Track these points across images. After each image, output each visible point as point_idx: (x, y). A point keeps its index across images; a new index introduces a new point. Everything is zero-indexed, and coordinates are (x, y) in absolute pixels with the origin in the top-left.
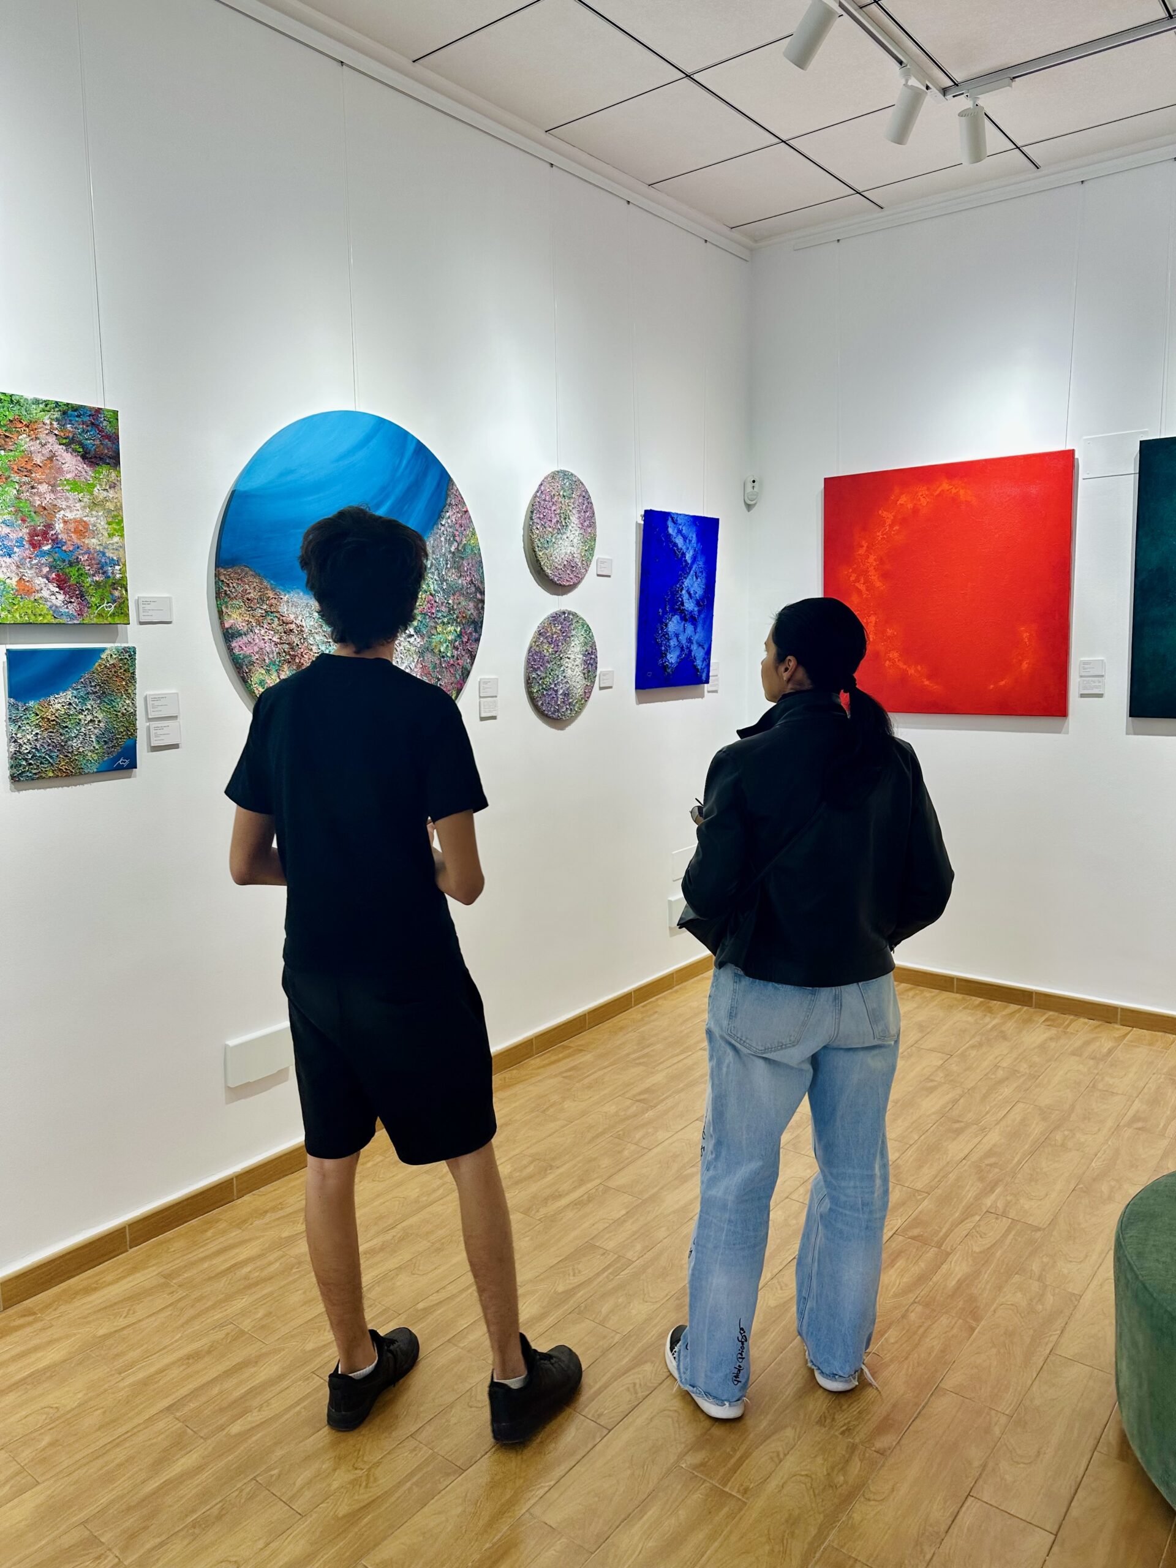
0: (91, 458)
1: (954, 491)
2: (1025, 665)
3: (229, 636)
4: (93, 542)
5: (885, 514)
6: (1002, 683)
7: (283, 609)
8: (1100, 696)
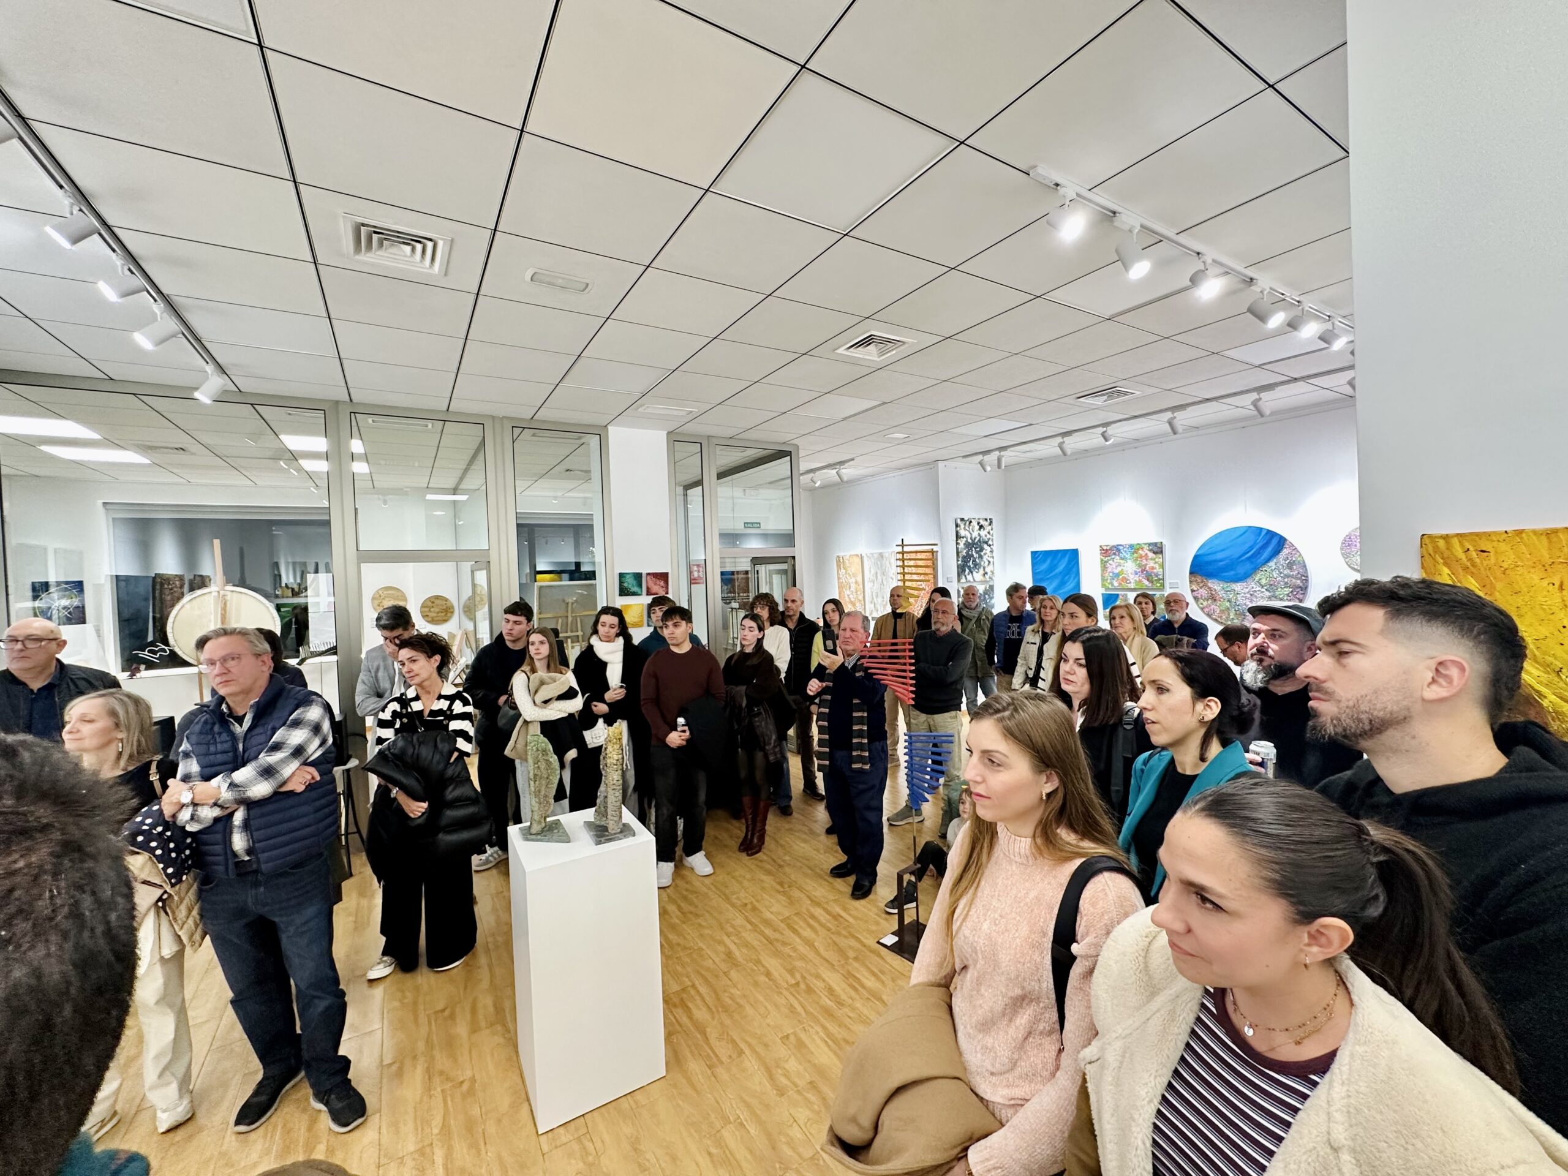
0: (1154, 553)
3: (1193, 591)
4: (1155, 571)
7: (1209, 584)
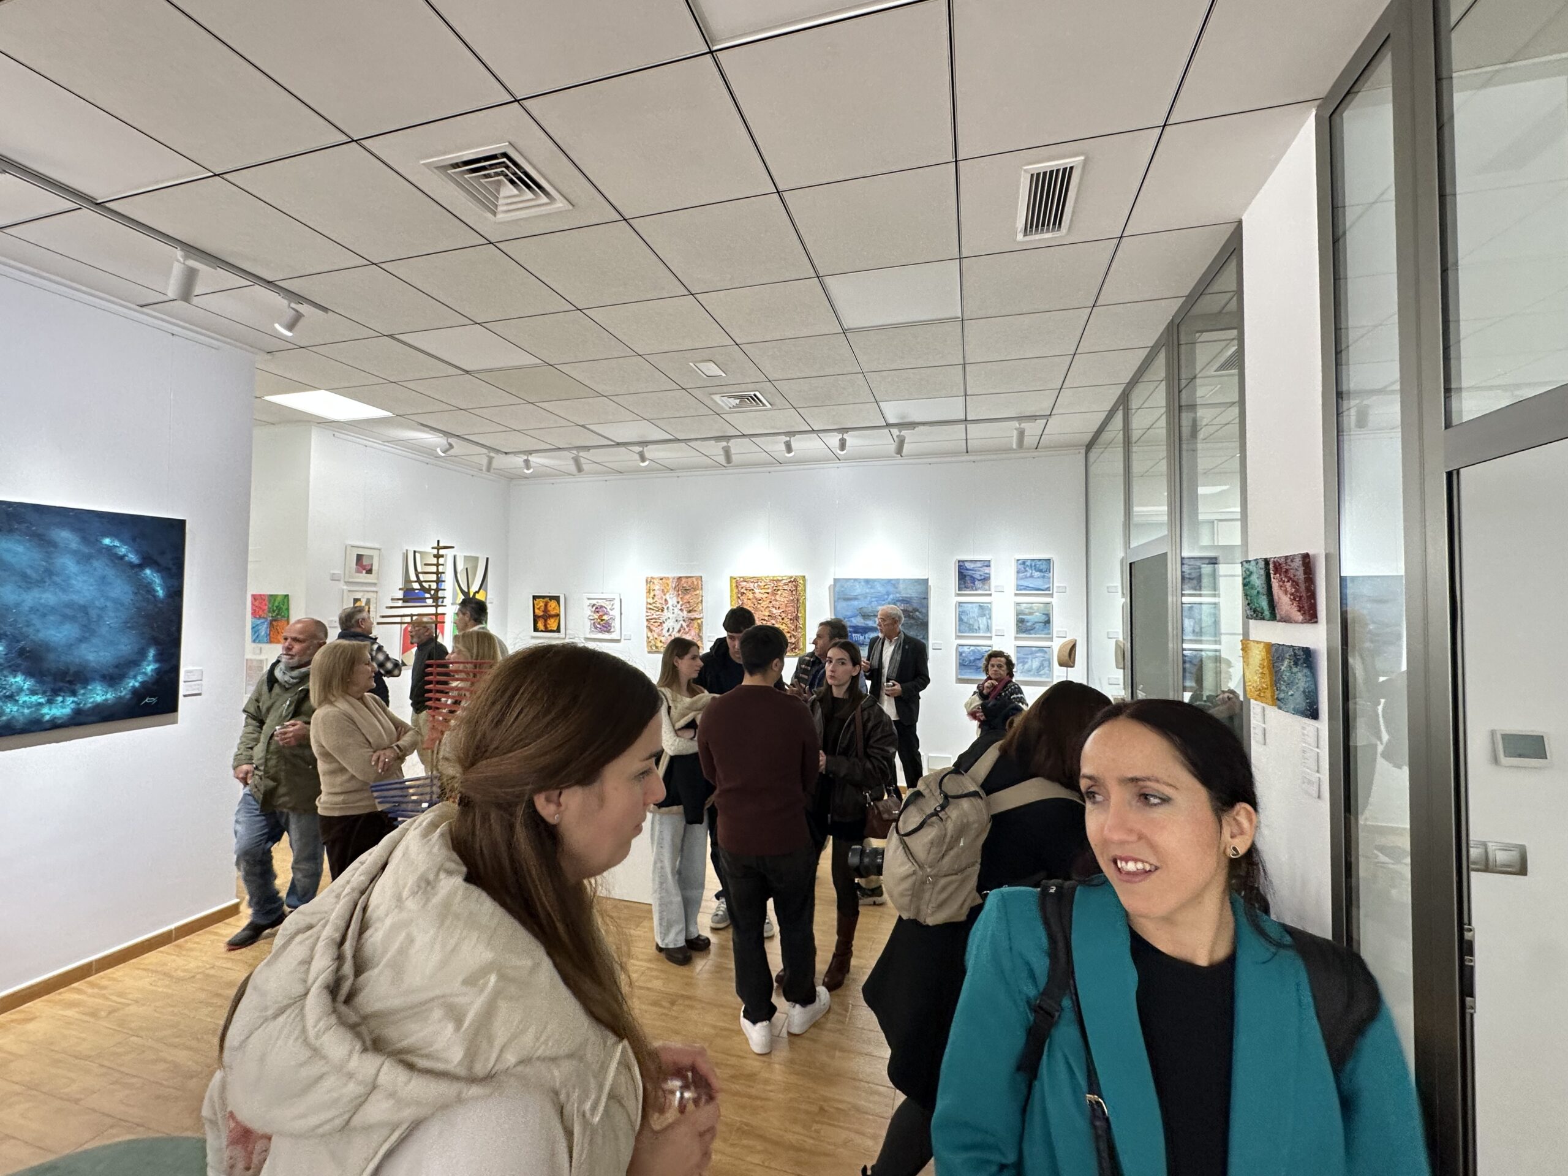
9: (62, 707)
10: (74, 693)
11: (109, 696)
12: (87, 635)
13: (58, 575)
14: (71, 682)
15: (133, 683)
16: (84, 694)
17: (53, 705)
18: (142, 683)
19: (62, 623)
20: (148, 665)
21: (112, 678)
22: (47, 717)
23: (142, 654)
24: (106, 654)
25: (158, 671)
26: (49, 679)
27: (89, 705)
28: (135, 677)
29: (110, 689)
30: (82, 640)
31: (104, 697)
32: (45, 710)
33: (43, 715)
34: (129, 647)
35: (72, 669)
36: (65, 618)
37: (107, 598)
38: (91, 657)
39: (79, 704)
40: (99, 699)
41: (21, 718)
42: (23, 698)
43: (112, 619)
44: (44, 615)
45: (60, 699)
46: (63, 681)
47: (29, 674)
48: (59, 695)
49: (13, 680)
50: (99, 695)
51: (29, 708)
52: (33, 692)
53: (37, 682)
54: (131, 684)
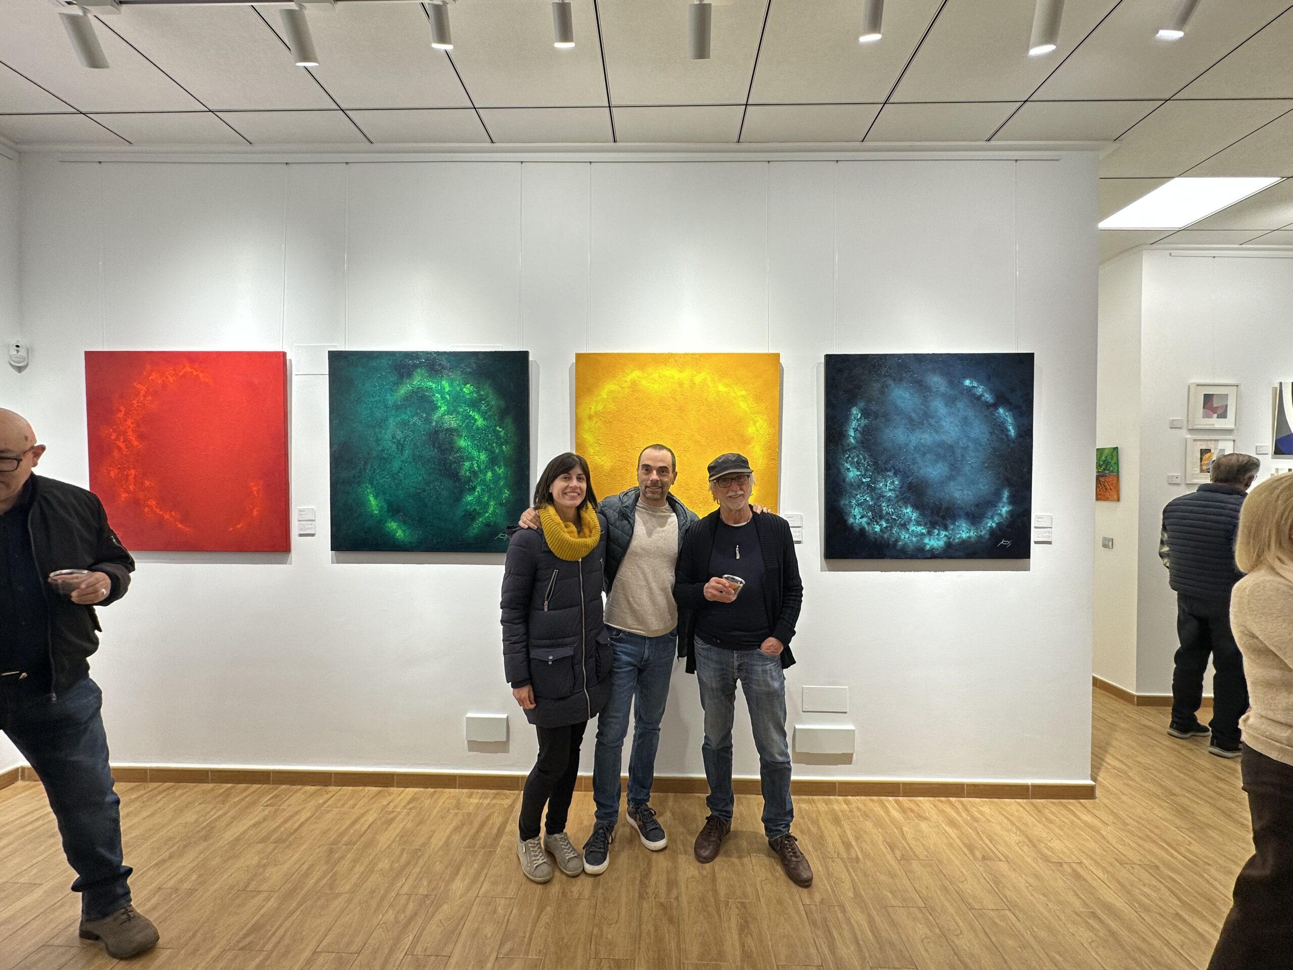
1: (195, 373)
2: (255, 513)
5: (139, 386)
6: (239, 526)
8: (313, 535)
9: (938, 540)
10: (946, 528)
11: (972, 534)
12: (954, 473)
13: (932, 418)
14: (944, 518)
15: (991, 524)
16: (953, 530)
17: (932, 537)
18: (998, 524)
19: (936, 462)
20: (1003, 507)
21: (975, 517)
22: (928, 547)
23: (998, 495)
24: (969, 492)
25: (1010, 513)
26: (928, 512)
27: (957, 541)
28: (992, 518)
29: (972, 528)
30: (951, 478)
31: (968, 535)
32: (926, 541)
33: (925, 545)
34: (987, 487)
35: (945, 506)
36: (939, 457)
37: (969, 439)
38: (957, 495)
39: (950, 538)
40: (964, 535)
41: (911, 545)
42: (912, 528)
43: (973, 459)
44: (924, 454)
45: (936, 531)
46: (938, 514)
47: (916, 507)
48: (935, 528)
49: (905, 511)
50: (964, 532)
51: (916, 536)
52: (918, 524)
53: (921, 514)
54: (989, 525)
